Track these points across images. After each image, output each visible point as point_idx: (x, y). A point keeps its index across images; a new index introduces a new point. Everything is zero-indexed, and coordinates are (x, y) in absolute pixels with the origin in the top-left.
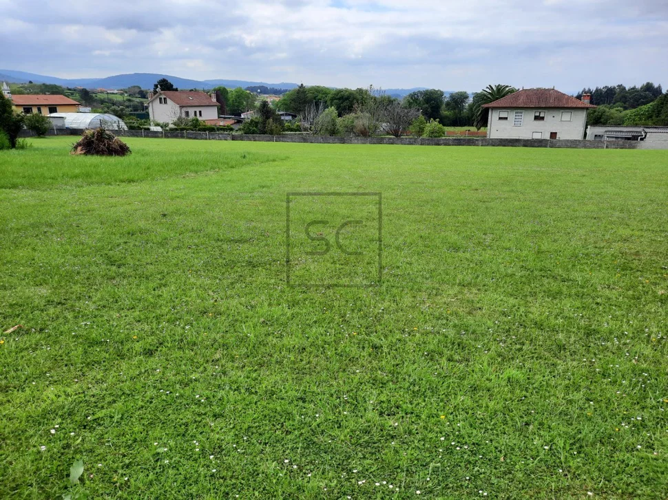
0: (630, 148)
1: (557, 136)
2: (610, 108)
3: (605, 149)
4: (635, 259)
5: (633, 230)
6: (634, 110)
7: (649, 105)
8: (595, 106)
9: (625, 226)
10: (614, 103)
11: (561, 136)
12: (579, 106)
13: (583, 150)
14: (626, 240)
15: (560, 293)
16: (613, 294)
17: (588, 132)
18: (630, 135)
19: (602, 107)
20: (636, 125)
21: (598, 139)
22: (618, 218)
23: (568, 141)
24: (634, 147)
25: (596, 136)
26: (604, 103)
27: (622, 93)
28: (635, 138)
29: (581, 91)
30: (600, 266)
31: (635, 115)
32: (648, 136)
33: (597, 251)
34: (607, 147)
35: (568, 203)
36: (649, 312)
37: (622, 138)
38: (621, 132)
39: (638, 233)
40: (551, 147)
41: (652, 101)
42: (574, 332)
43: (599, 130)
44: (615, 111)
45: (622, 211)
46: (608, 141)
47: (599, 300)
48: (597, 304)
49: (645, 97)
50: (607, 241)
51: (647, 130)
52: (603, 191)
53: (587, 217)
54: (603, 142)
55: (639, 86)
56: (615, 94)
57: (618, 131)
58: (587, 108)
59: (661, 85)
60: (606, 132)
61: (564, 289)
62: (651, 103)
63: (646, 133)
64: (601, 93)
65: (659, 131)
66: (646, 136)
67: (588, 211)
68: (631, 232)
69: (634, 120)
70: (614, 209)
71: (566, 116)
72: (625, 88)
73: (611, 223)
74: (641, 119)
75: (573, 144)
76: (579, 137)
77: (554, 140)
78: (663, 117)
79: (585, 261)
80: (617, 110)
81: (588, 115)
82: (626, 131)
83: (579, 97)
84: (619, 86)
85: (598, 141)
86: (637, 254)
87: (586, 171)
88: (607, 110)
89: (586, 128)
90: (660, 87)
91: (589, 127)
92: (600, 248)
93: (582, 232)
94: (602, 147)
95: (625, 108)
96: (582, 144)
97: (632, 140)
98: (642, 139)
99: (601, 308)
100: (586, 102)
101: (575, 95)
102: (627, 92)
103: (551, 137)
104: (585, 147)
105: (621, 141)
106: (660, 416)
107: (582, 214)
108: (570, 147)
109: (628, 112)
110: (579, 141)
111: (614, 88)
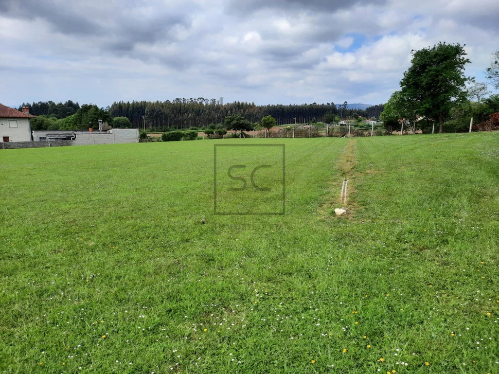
0: (67, 145)
1: (10, 139)
2: (47, 118)
3: (50, 148)
4: (73, 225)
5: (70, 204)
6: (64, 119)
7: (73, 116)
8: (35, 116)
9: (65, 203)
10: (49, 114)
11: (13, 139)
12: (21, 116)
13: (33, 149)
14: (66, 213)
15: (16, 269)
16: (58, 257)
17: (34, 136)
18: (65, 136)
19: (40, 117)
20: (68, 130)
21: (42, 140)
22: (60, 197)
23: (19, 143)
24: (69, 145)
25: (40, 138)
26: (42, 114)
27: (54, 108)
28: (69, 138)
29: (21, 105)
30: (48, 237)
31: (65, 123)
32: (77, 136)
33: (44, 226)
34: (51, 146)
35: (21, 192)
36: (84, 262)
37: (60, 139)
38: (58, 134)
39: (73, 206)
40: (6, 148)
41: (75, 113)
42: (28, 299)
43: (42, 134)
44: (51, 120)
45: (62, 192)
46: (50, 142)
47: (48, 265)
48: (47, 268)
49: (70, 111)
50: (52, 216)
51: (75, 133)
52: (48, 179)
53: (36, 201)
54: (47, 142)
55: (63, 103)
56: (48, 107)
57: (57, 134)
58: (29, 118)
59: (78, 103)
60: (47, 135)
61: (19, 264)
62: (74, 115)
63: (75, 134)
64: (38, 107)
65: (83, 133)
66: (75, 136)
67: (37, 196)
68: (70, 206)
69: (65, 126)
70: (56, 191)
71: (13, 124)
72: (54, 104)
73: (54, 202)
74: (70, 126)
75: (24, 145)
76: (28, 139)
77: (7, 143)
78: (83, 124)
79: (36, 236)
80: (53, 119)
81: (31, 123)
82: (62, 133)
83: (20, 109)
84: (49, 102)
85: (42, 142)
86: (75, 221)
87: (36, 165)
88: (45, 119)
89: (32, 132)
90: (77, 104)
91: (33, 131)
92: (47, 223)
93: (33, 214)
94: (47, 146)
95: (59, 118)
96: (31, 145)
97: (68, 139)
98: (74, 139)
99: (49, 270)
100: (26, 113)
101: (18, 108)
102: (56, 107)
103: (4, 141)
104: (34, 146)
105: (60, 141)
106: (94, 336)
107: (32, 199)
108: (22, 147)
109: (60, 120)
110: (28, 143)
111: (47, 103)
